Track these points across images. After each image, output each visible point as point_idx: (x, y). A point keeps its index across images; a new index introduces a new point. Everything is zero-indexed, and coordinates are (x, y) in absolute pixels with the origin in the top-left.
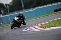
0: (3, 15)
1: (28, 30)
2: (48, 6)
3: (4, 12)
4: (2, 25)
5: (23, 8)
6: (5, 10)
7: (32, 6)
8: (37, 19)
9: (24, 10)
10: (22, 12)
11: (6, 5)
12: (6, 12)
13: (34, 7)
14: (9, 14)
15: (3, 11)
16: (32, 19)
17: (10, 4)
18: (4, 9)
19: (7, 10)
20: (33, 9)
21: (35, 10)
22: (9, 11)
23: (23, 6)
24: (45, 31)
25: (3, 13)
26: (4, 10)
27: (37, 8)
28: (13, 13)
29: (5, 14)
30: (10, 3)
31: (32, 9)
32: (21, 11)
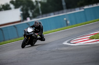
0: (31, 18)
3: (33, 14)
5: (64, 7)
6: (35, 10)
7: (79, 4)
8: (87, 26)
9: (65, 10)
10: (63, 13)
12: (36, 14)
13: (82, 5)
15: (31, 12)
16: (79, 24)
19: (38, 11)
20: (80, 9)
21: (83, 10)
22: (41, 12)
23: (64, 4)
25: (31, 15)
26: (33, 11)
27: (86, 7)
28: (48, 15)
29: (34, 17)
31: (78, 8)
32: (61, 12)
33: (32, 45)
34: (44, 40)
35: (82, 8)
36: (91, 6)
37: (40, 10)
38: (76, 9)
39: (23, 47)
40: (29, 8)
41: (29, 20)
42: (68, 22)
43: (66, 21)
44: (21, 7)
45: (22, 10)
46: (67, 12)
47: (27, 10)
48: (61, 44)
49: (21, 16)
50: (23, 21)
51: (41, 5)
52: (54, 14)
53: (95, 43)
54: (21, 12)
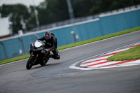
0: (24, 32)
2: (127, 10)
3: (27, 26)
4: (22, 54)
5: (71, 15)
6: (30, 19)
7: (91, 10)
9: (72, 20)
10: (69, 24)
11: (32, 7)
12: (31, 26)
13: (97, 12)
14: (38, 29)
15: (25, 22)
17: (41, 7)
18: (27, 19)
19: (33, 21)
20: (94, 18)
21: (98, 19)
22: (38, 23)
23: (71, 10)
24: (122, 69)
25: (24, 27)
26: (27, 21)
27: (102, 15)
28: (48, 26)
29: (29, 29)
30: (42, 4)
31: (91, 17)
32: (67, 22)
33: (43, 65)
34: (59, 58)
35: (96, 16)
36: (109, 14)
37: (37, 19)
38: (88, 18)
39: (29, 67)
40: (21, 17)
41: (21, 34)
42: (77, 37)
43: (74, 35)
44: (11, 15)
45: (11, 20)
46: (75, 23)
47: (18, 20)
48: (66, 68)
49: (10, 28)
50: (13, 35)
51: (39, 12)
52: (57, 26)
53: (115, 66)
54: (11, 23)
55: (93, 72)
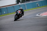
1: (40, 15)
3: (22, 1)
14: (25, 2)
41: (20, 4)
42: (39, 5)
55: (44, 17)
